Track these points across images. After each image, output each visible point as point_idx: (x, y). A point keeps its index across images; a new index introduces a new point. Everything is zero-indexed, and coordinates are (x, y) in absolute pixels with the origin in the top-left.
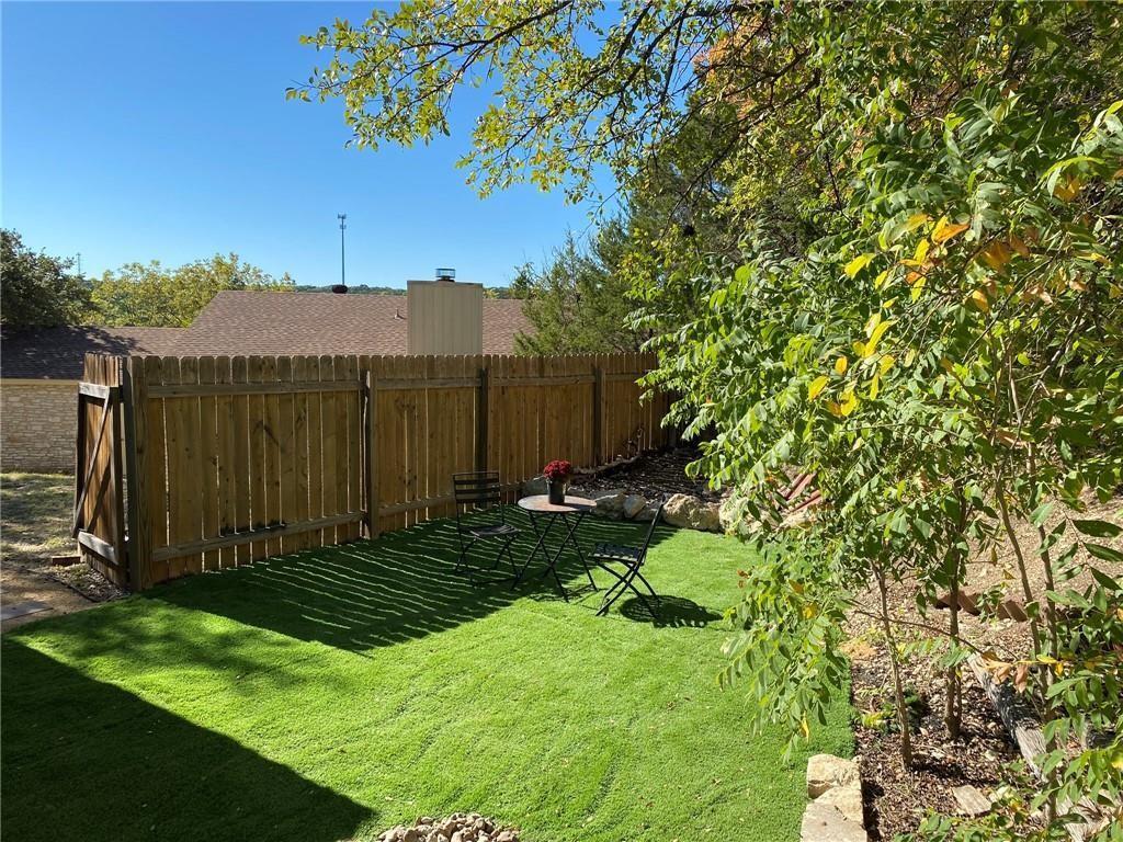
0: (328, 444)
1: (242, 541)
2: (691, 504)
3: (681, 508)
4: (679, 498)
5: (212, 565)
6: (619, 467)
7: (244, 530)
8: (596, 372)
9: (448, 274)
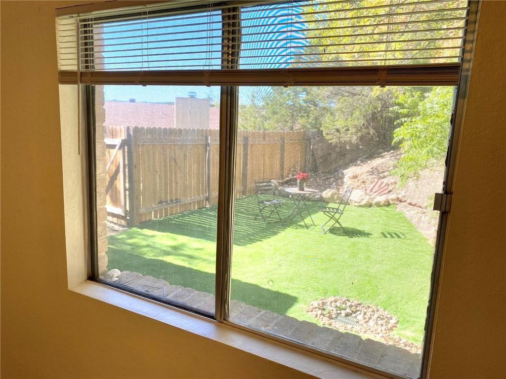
0: (195, 167)
1: (166, 207)
2: (335, 193)
3: (331, 195)
4: (330, 191)
5: (156, 217)
6: (290, 180)
7: (166, 202)
8: (283, 139)
9: (193, 94)
